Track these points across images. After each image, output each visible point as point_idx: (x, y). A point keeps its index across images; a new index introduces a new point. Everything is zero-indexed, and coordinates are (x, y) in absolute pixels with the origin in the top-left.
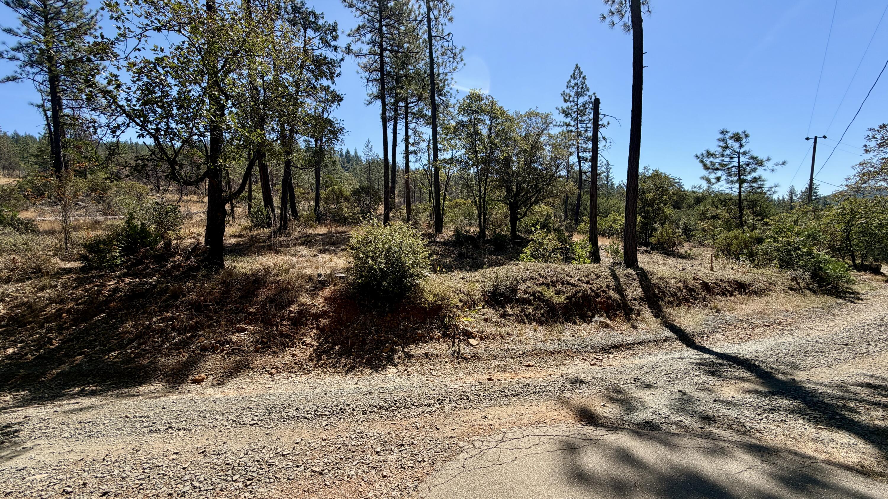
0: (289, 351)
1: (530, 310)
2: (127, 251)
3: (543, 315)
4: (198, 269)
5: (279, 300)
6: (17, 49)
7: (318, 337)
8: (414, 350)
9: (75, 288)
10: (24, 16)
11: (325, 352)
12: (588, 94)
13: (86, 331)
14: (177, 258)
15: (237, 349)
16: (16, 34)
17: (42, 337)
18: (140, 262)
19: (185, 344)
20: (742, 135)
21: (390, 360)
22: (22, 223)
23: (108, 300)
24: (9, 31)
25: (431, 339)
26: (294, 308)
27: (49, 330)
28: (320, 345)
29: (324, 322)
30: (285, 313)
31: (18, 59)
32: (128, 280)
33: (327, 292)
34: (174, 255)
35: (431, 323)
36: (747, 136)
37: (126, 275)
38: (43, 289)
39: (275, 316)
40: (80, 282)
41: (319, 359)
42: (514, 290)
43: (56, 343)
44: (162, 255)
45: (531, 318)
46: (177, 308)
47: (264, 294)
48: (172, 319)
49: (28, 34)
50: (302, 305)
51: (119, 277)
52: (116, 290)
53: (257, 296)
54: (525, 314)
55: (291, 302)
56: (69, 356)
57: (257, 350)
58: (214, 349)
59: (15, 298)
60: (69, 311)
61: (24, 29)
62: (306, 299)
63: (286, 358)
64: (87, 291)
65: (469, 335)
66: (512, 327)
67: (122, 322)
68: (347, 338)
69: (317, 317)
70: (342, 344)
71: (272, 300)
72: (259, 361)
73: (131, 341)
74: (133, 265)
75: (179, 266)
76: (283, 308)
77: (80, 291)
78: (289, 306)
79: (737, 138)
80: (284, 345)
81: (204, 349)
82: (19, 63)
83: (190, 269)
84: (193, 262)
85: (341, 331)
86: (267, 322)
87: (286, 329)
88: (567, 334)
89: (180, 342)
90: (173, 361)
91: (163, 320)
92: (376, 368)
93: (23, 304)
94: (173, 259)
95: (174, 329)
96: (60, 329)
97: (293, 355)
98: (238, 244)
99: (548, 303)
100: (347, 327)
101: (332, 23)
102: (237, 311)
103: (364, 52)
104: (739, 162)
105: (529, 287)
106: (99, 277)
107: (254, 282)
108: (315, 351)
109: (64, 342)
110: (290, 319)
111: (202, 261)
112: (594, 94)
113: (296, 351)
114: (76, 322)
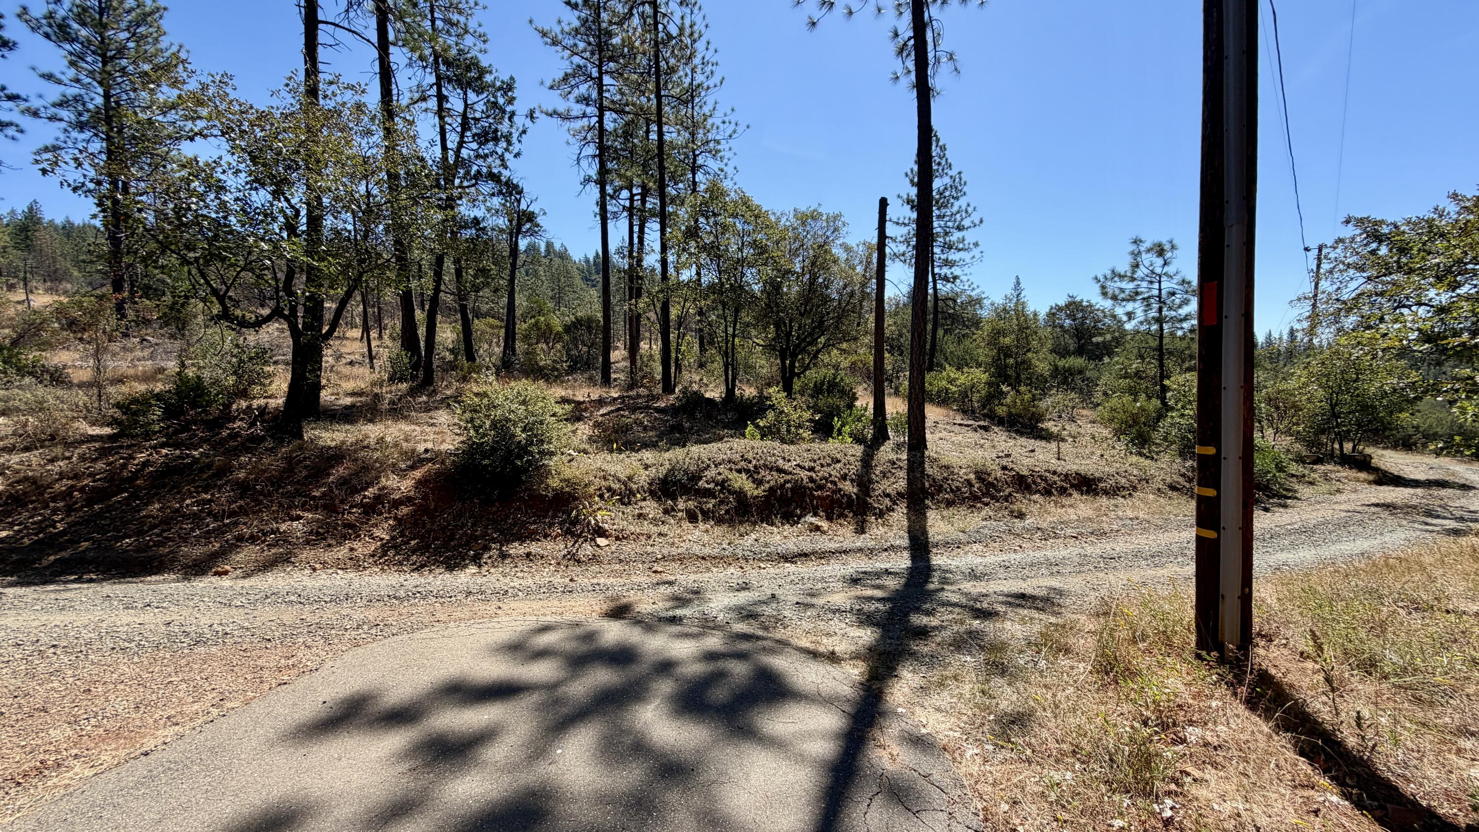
0: (348, 544)
1: (710, 504)
2: (171, 412)
3: (727, 512)
4: (262, 439)
5: (354, 482)
6: (61, 105)
7: (393, 528)
8: (516, 549)
9: (94, 460)
10: (71, 54)
11: (395, 547)
12: (950, 173)
13: (100, 515)
14: (238, 423)
15: (284, 539)
16: (59, 82)
17: (45, 519)
18: (186, 428)
19: (219, 532)
20: (1167, 247)
21: (476, 560)
22: (48, 371)
23: (136, 475)
24: (49, 77)
25: (546, 536)
26: (371, 492)
27: (55, 511)
28: (393, 538)
29: (404, 510)
30: (358, 498)
31: (61, 120)
32: (164, 451)
33: (418, 474)
34: (233, 419)
35: (554, 516)
36: (1173, 247)
37: (163, 445)
38: (52, 461)
39: (342, 502)
40: (103, 453)
41: (385, 554)
42: (695, 477)
43: (60, 527)
44: (216, 419)
45: (707, 515)
46: (220, 488)
47: (340, 471)
48: (210, 501)
49: (78, 81)
50: (384, 488)
51: (154, 447)
52: (146, 464)
53: (329, 475)
54: (701, 510)
55: (369, 485)
56: (74, 542)
57: (308, 542)
58: (253, 539)
59: (17, 472)
60: (82, 490)
61: (72, 72)
62: (391, 481)
63: (342, 552)
64: (108, 464)
65: (601, 532)
66: (671, 528)
67: (147, 504)
68: (429, 532)
69: (397, 504)
70: (422, 538)
71: (344, 482)
72: (306, 554)
73: (155, 526)
74: (177, 432)
75: (238, 435)
76: (358, 492)
77: (100, 465)
78: (366, 489)
79: (1160, 251)
80: (345, 537)
81: (240, 538)
82: (63, 125)
83: (256, 440)
84: (258, 430)
85: (424, 524)
86: (330, 507)
87: (351, 518)
88: (749, 540)
89: (214, 530)
90: (199, 551)
91: (198, 503)
92: (450, 568)
93: (26, 478)
94: (231, 425)
95: (210, 514)
96: (69, 510)
97: (352, 549)
99: (740, 494)
100: (432, 518)
101: (506, 78)
102: (297, 493)
103: (574, 113)
104: (1160, 290)
105: (720, 474)
106: (129, 447)
107: (332, 457)
108: (383, 546)
109: (71, 525)
110: (362, 505)
111: (271, 428)
112: (960, 173)
113: (356, 545)
114: (89, 502)
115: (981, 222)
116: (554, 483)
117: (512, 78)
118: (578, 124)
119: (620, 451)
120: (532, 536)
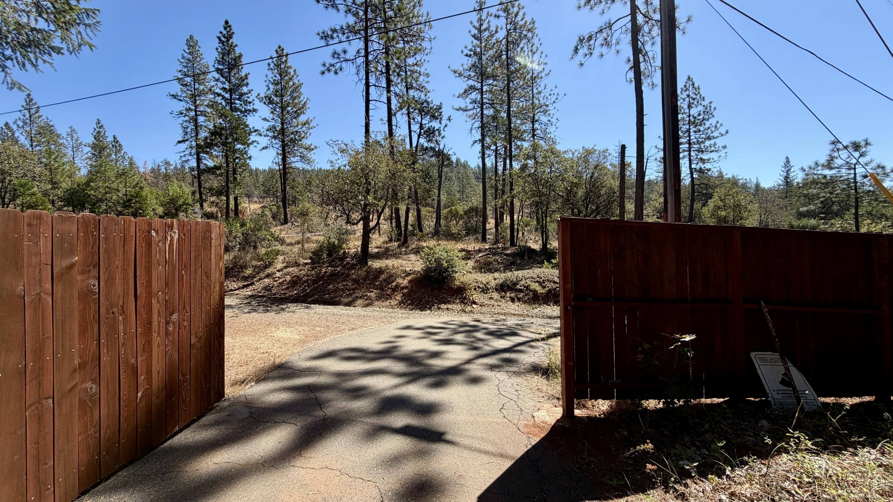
0: (389, 301)
1: (521, 295)
2: (330, 255)
3: (528, 299)
4: (356, 265)
5: (388, 280)
6: (268, 130)
7: (402, 297)
8: (443, 306)
9: (311, 271)
10: (272, 108)
11: (403, 303)
12: (704, 103)
13: (317, 287)
14: (348, 259)
15: (369, 298)
16: (268, 121)
17: (303, 289)
18: (333, 261)
19: (350, 295)
20: (863, 144)
21: (430, 309)
22: (281, 239)
23: (323, 277)
24: (265, 119)
25: (454, 303)
26: (394, 284)
27: (305, 286)
28: (402, 300)
29: (405, 291)
30: (390, 286)
31: (268, 136)
32: (329, 268)
33: (409, 278)
34: (347, 258)
35: (457, 296)
36: (867, 144)
37: (329, 266)
38: (301, 270)
39: (385, 287)
40: (313, 269)
41: (400, 305)
42: (515, 284)
43: (308, 291)
44: (342, 258)
45: (519, 300)
46: (348, 281)
47: (383, 277)
48: (347, 285)
49: (273, 119)
50: (398, 283)
51: (326, 267)
52: (326, 272)
53: (380, 278)
54: (517, 297)
55: (393, 282)
56: (313, 296)
57: (377, 300)
58: (361, 298)
59: (292, 274)
60: (310, 280)
61: (272, 116)
62: (400, 280)
63: (387, 303)
64: (316, 272)
65: (474, 303)
66: (503, 303)
67: (329, 285)
68: (414, 298)
69: (403, 288)
70: (411, 300)
71: (385, 280)
72: (376, 303)
73: (332, 292)
74: (331, 262)
75: (349, 263)
76: (390, 284)
77: (313, 272)
78: (392, 283)
79: (856, 146)
80: (387, 299)
81: (357, 297)
82: (269, 138)
83: (353, 264)
84: (354, 262)
85: (412, 295)
86: (382, 289)
87: (389, 293)
88: (536, 311)
89: (349, 294)
90: (346, 300)
91: (343, 285)
92: (422, 310)
93: (295, 276)
94: (346, 260)
95: (347, 289)
96: (309, 286)
97: (390, 303)
98: (378, 253)
99: (535, 292)
100: (415, 294)
101: (438, 104)
102: (370, 284)
103: (469, 108)
104: (855, 174)
105: (526, 283)
106: (319, 267)
107: (379, 272)
108: (399, 302)
109: (311, 290)
110: (391, 288)
111: (358, 261)
112: (711, 103)
113: (392, 301)
114: (313, 284)
115: (727, 132)
116: (457, 283)
117: (441, 103)
118: (470, 113)
119: (485, 272)
120: (449, 302)
